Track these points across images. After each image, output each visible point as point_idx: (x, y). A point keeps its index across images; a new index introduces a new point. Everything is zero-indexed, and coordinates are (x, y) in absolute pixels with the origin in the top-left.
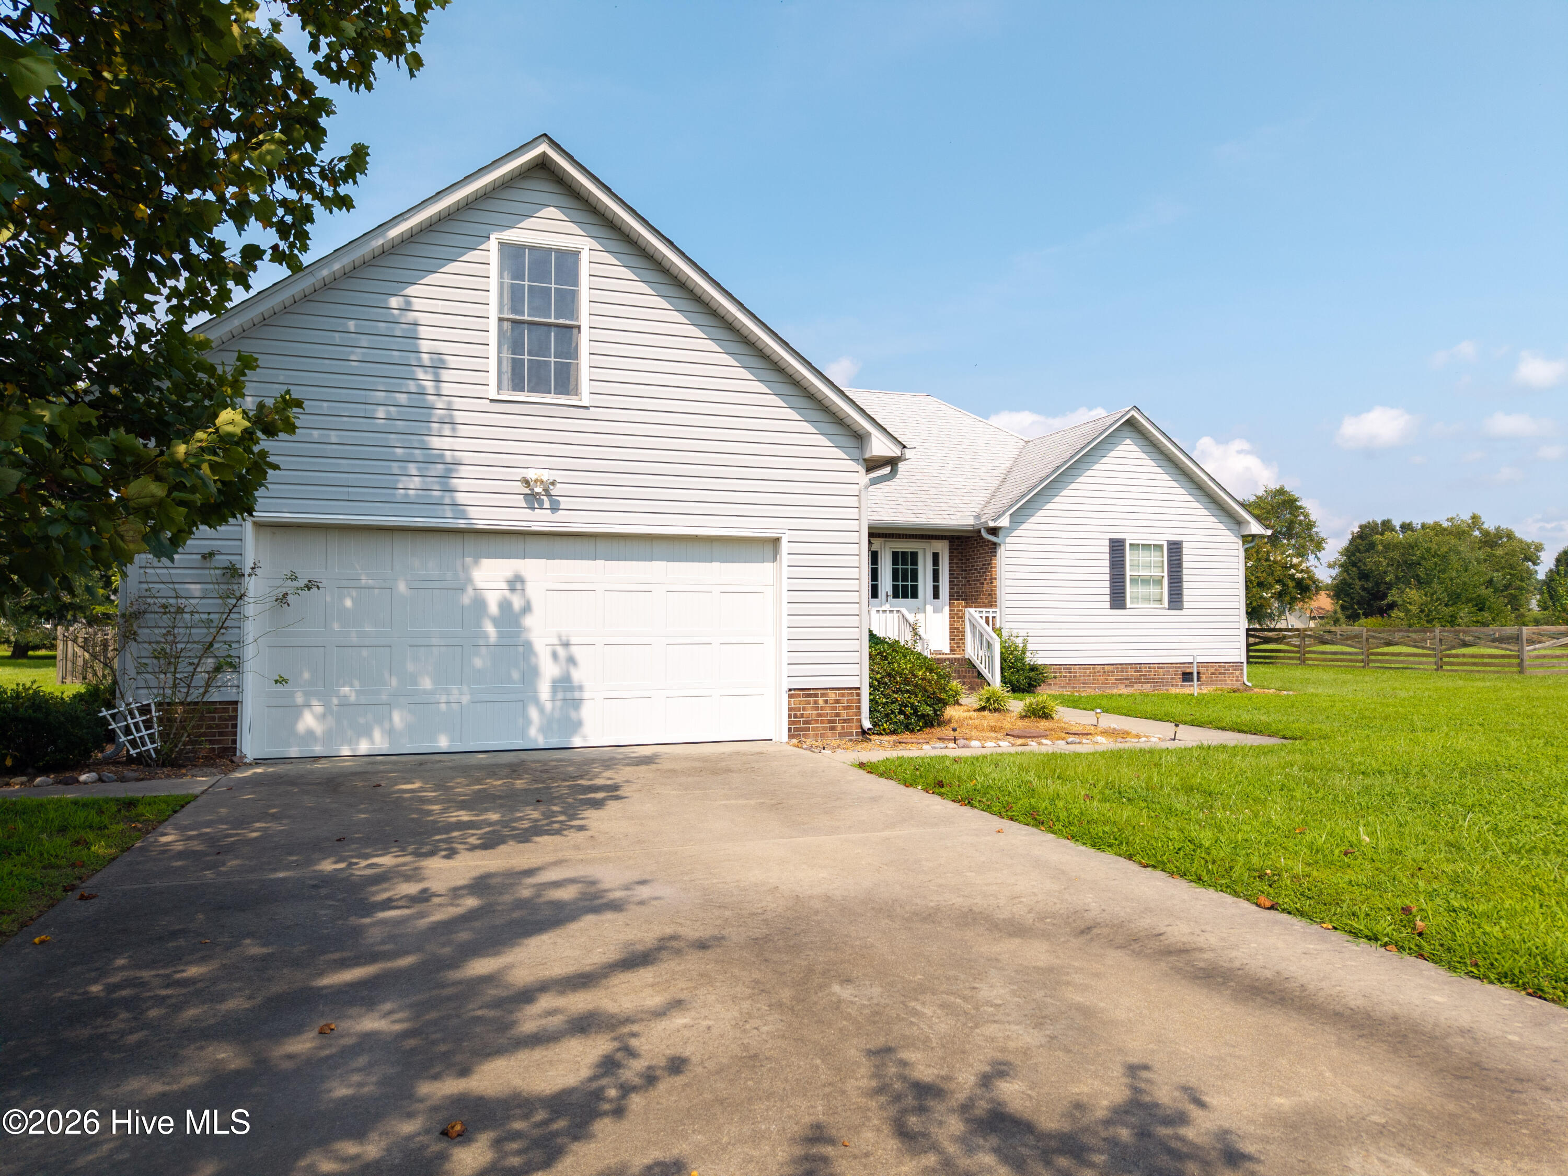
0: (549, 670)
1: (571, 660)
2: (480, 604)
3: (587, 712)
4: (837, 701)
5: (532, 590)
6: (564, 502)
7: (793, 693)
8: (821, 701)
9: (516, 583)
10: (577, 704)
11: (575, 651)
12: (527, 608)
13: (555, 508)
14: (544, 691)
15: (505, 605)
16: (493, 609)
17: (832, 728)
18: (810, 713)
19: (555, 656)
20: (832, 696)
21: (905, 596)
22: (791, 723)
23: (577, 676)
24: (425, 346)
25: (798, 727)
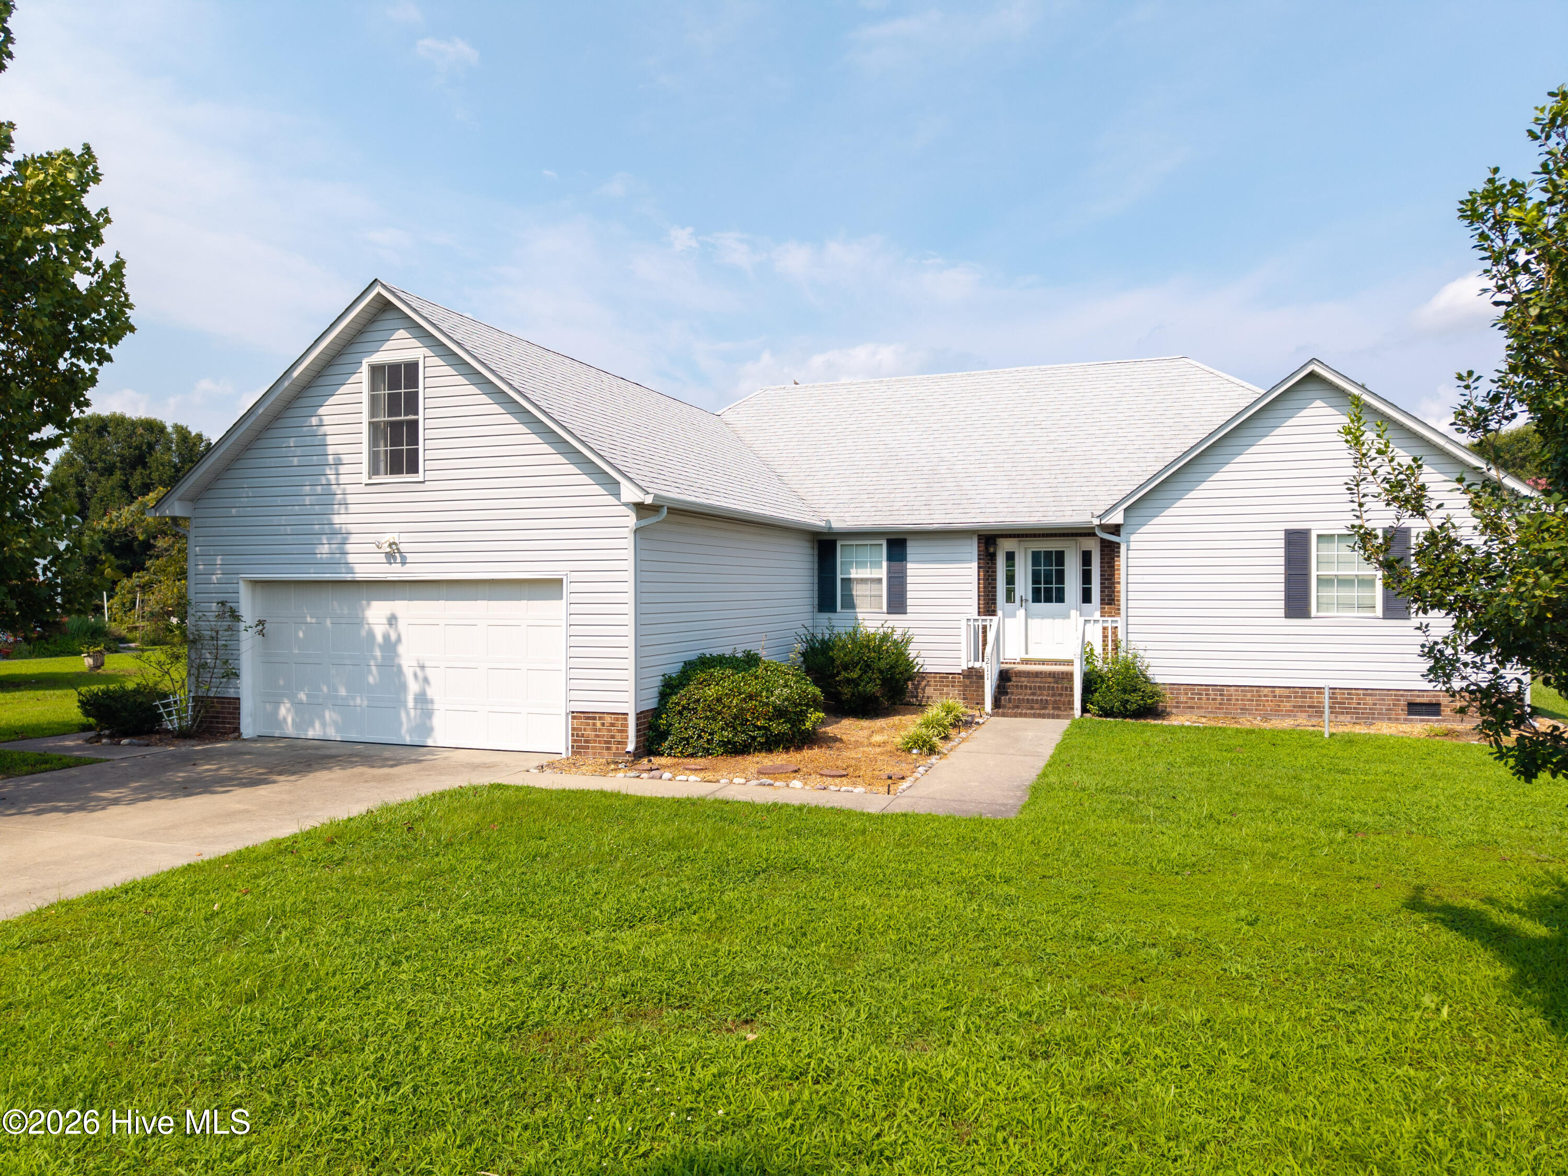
0: (413, 688)
1: (426, 680)
2: (371, 635)
3: (437, 721)
4: (612, 725)
5: (402, 624)
6: (410, 558)
7: (576, 715)
8: (598, 723)
9: (392, 620)
11: (429, 672)
12: (399, 639)
13: (404, 563)
14: (410, 702)
15: (386, 637)
16: (379, 639)
17: (608, 749)
18: (590, 733)
19: (415, 675)
20: (608, 720)
21: (1048, 600)
22: (574, 741)
23: (431, 693)
24: (331, 450)
25: (579, 745)
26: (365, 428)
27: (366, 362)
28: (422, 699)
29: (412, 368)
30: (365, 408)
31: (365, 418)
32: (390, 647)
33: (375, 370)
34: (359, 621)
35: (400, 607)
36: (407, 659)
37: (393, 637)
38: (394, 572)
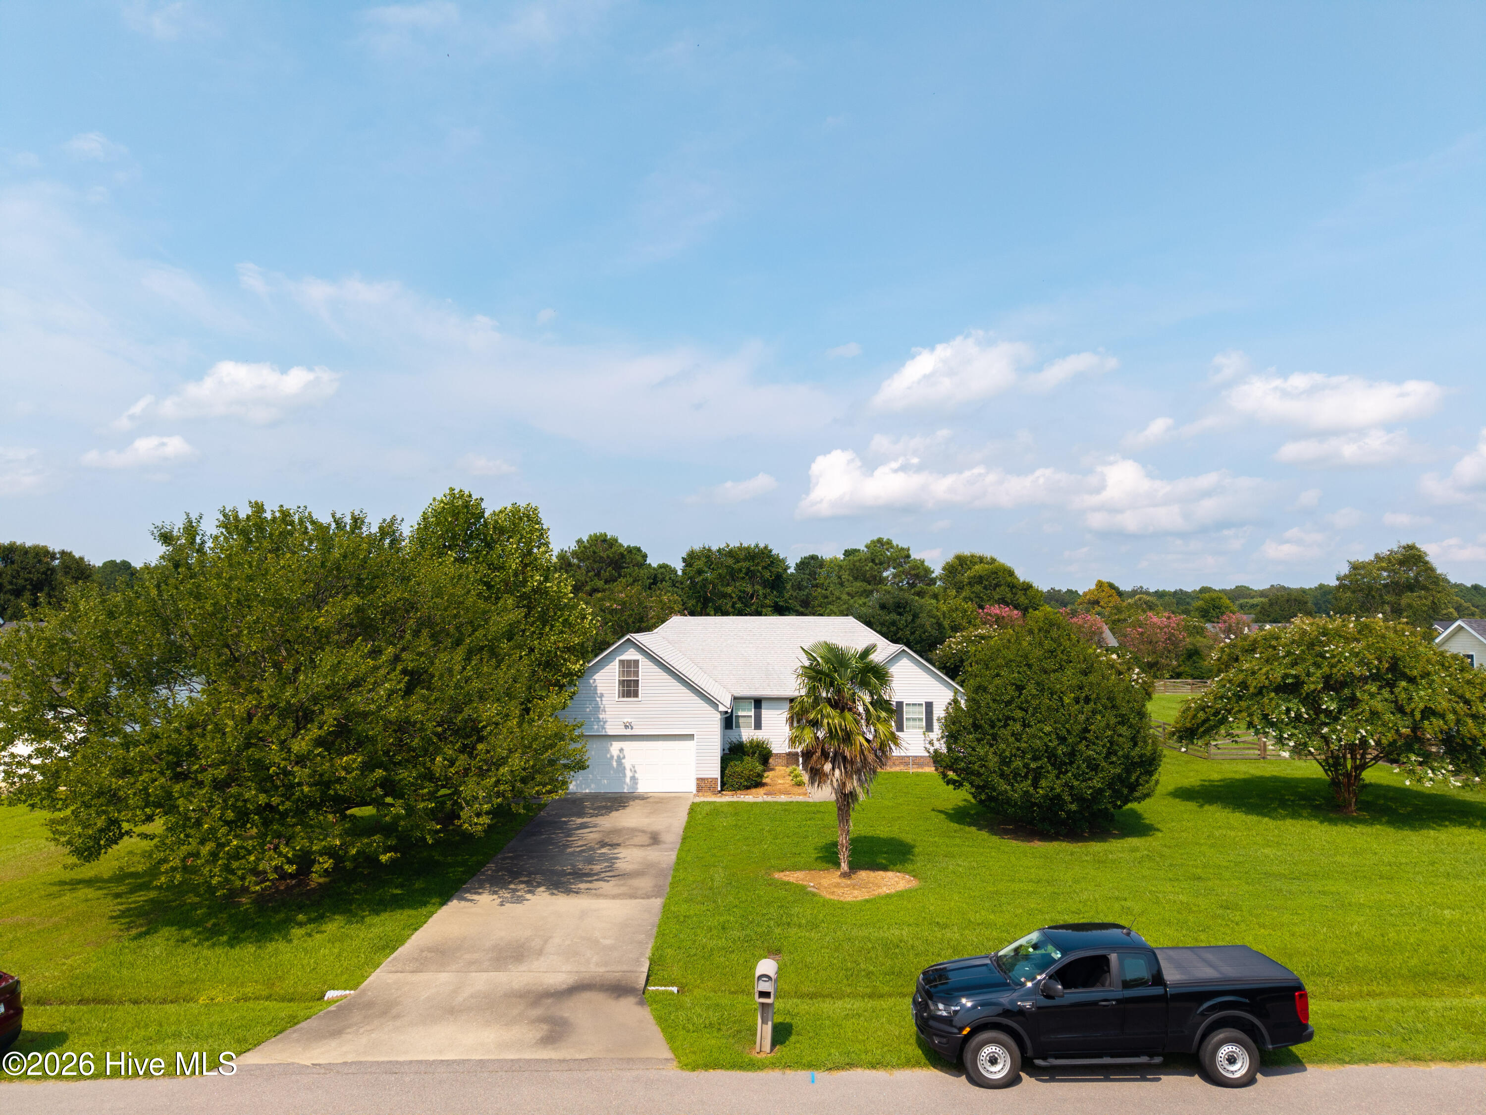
0: (629, 774)
1: (635, 771)
2: (612, 757)
3: (639, 785)
4: (711, 782)
5: (625, 752)
6: (634, 726)
7: (698, 779)
8: (707, 782)
9: (621, 750)
10: (637, 784)
11: (636, 769)
12: (624, 757)
13: (632, 728)
14: (628, 780)
15: (619, 757)
16: (615, 758)
17: (711, 788)
18: (703, 785)
19: (631, 770)
20: (710, 780)
22: (698, 786)
23: (636, 775)
25: (700, 789)
26: (617, 682)
27: (617, 659)
28: (633, 778)
29: (636, 662)
30: (617, 674)
31: (617, 678)
32: (619, 760)
33: (620, 661)
34: (608, 751)
35: (626, 745)
36: (627, 763)
37: (622, 756)
38: (628, 732)
